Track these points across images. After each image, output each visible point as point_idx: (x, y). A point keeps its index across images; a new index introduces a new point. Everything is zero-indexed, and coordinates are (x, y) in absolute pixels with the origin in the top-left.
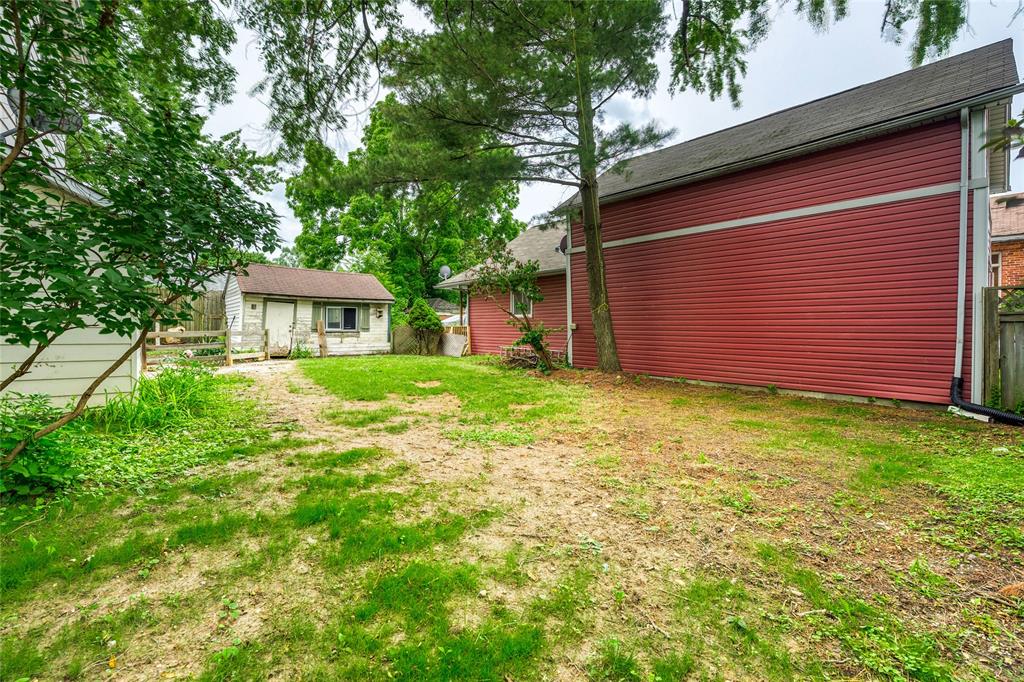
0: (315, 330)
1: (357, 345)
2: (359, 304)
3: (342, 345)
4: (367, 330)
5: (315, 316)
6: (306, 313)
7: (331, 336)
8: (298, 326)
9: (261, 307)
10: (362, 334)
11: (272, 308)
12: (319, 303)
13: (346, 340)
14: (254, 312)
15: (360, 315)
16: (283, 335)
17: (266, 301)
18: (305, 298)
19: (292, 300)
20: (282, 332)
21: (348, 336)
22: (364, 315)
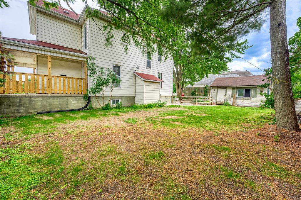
0: (232, 97)
1: (250, 103)
2: (252, 87)
3: (243, 103)
4: (256, 97)
5: (233, 93)
6: (230, 91)
7: (239, 99)
8: (227, 95)
9: (216, 90)
10: (253, 99)
11: (219, 90)
12: (235, 88)
13: (245, 101)
14: (214, 92)
15: (252, 92)
16: (222, 98)
17: (218, 88)
18: (229, 87)
19: (226, 88)
20: (222, 97)
21: (246, 99)
22: (254, 92)
